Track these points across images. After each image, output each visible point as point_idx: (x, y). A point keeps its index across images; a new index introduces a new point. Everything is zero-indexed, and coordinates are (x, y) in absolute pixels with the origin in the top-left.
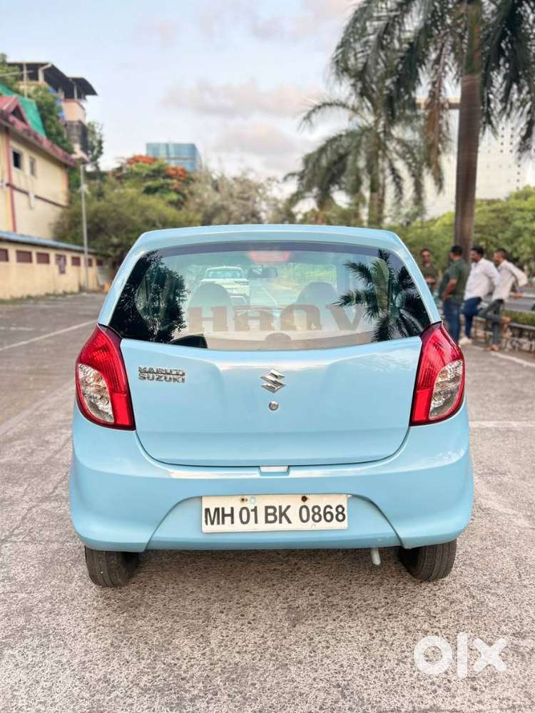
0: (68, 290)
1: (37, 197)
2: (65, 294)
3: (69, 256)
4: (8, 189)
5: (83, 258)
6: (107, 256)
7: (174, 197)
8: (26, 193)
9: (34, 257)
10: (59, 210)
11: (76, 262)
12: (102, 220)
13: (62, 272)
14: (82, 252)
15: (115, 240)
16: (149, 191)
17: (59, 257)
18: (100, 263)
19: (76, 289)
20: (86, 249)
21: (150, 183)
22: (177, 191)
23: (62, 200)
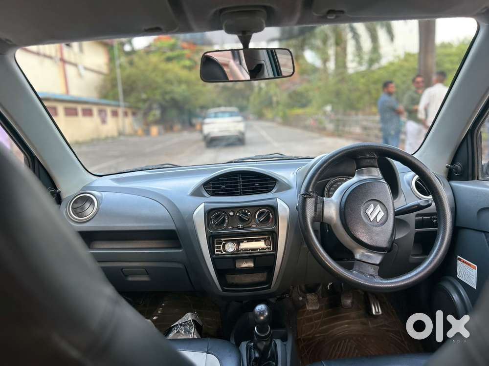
0: (110, 135)
1: (86, 69)
2: (107, 138)
3: (109, 110)
4: (60, 63)
5: (121, 111)
6: (139, 109)
7: (187, 63)
8: (75, 65)
9: (80, 112)
10: (102, 77)
11: (115, 114)
12: (134, 82)
13: (104, 121)
14: (119, 106)
15: (144, 96)
16: (169, 59)
17: (101, 112)
18: (134, 114)
19: (115, 134)
20: (122, 103)
21: (170, 54)
22: (190, 59)
23: (105, 69)
